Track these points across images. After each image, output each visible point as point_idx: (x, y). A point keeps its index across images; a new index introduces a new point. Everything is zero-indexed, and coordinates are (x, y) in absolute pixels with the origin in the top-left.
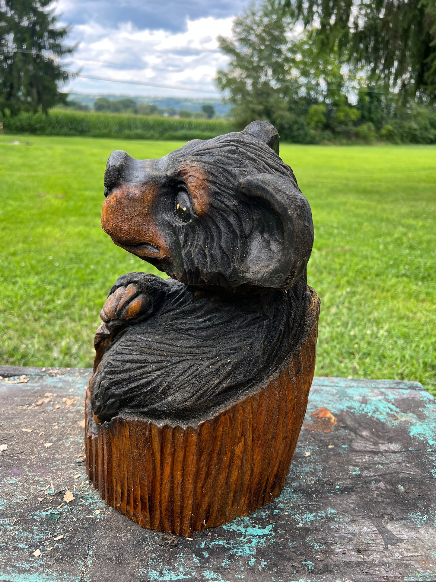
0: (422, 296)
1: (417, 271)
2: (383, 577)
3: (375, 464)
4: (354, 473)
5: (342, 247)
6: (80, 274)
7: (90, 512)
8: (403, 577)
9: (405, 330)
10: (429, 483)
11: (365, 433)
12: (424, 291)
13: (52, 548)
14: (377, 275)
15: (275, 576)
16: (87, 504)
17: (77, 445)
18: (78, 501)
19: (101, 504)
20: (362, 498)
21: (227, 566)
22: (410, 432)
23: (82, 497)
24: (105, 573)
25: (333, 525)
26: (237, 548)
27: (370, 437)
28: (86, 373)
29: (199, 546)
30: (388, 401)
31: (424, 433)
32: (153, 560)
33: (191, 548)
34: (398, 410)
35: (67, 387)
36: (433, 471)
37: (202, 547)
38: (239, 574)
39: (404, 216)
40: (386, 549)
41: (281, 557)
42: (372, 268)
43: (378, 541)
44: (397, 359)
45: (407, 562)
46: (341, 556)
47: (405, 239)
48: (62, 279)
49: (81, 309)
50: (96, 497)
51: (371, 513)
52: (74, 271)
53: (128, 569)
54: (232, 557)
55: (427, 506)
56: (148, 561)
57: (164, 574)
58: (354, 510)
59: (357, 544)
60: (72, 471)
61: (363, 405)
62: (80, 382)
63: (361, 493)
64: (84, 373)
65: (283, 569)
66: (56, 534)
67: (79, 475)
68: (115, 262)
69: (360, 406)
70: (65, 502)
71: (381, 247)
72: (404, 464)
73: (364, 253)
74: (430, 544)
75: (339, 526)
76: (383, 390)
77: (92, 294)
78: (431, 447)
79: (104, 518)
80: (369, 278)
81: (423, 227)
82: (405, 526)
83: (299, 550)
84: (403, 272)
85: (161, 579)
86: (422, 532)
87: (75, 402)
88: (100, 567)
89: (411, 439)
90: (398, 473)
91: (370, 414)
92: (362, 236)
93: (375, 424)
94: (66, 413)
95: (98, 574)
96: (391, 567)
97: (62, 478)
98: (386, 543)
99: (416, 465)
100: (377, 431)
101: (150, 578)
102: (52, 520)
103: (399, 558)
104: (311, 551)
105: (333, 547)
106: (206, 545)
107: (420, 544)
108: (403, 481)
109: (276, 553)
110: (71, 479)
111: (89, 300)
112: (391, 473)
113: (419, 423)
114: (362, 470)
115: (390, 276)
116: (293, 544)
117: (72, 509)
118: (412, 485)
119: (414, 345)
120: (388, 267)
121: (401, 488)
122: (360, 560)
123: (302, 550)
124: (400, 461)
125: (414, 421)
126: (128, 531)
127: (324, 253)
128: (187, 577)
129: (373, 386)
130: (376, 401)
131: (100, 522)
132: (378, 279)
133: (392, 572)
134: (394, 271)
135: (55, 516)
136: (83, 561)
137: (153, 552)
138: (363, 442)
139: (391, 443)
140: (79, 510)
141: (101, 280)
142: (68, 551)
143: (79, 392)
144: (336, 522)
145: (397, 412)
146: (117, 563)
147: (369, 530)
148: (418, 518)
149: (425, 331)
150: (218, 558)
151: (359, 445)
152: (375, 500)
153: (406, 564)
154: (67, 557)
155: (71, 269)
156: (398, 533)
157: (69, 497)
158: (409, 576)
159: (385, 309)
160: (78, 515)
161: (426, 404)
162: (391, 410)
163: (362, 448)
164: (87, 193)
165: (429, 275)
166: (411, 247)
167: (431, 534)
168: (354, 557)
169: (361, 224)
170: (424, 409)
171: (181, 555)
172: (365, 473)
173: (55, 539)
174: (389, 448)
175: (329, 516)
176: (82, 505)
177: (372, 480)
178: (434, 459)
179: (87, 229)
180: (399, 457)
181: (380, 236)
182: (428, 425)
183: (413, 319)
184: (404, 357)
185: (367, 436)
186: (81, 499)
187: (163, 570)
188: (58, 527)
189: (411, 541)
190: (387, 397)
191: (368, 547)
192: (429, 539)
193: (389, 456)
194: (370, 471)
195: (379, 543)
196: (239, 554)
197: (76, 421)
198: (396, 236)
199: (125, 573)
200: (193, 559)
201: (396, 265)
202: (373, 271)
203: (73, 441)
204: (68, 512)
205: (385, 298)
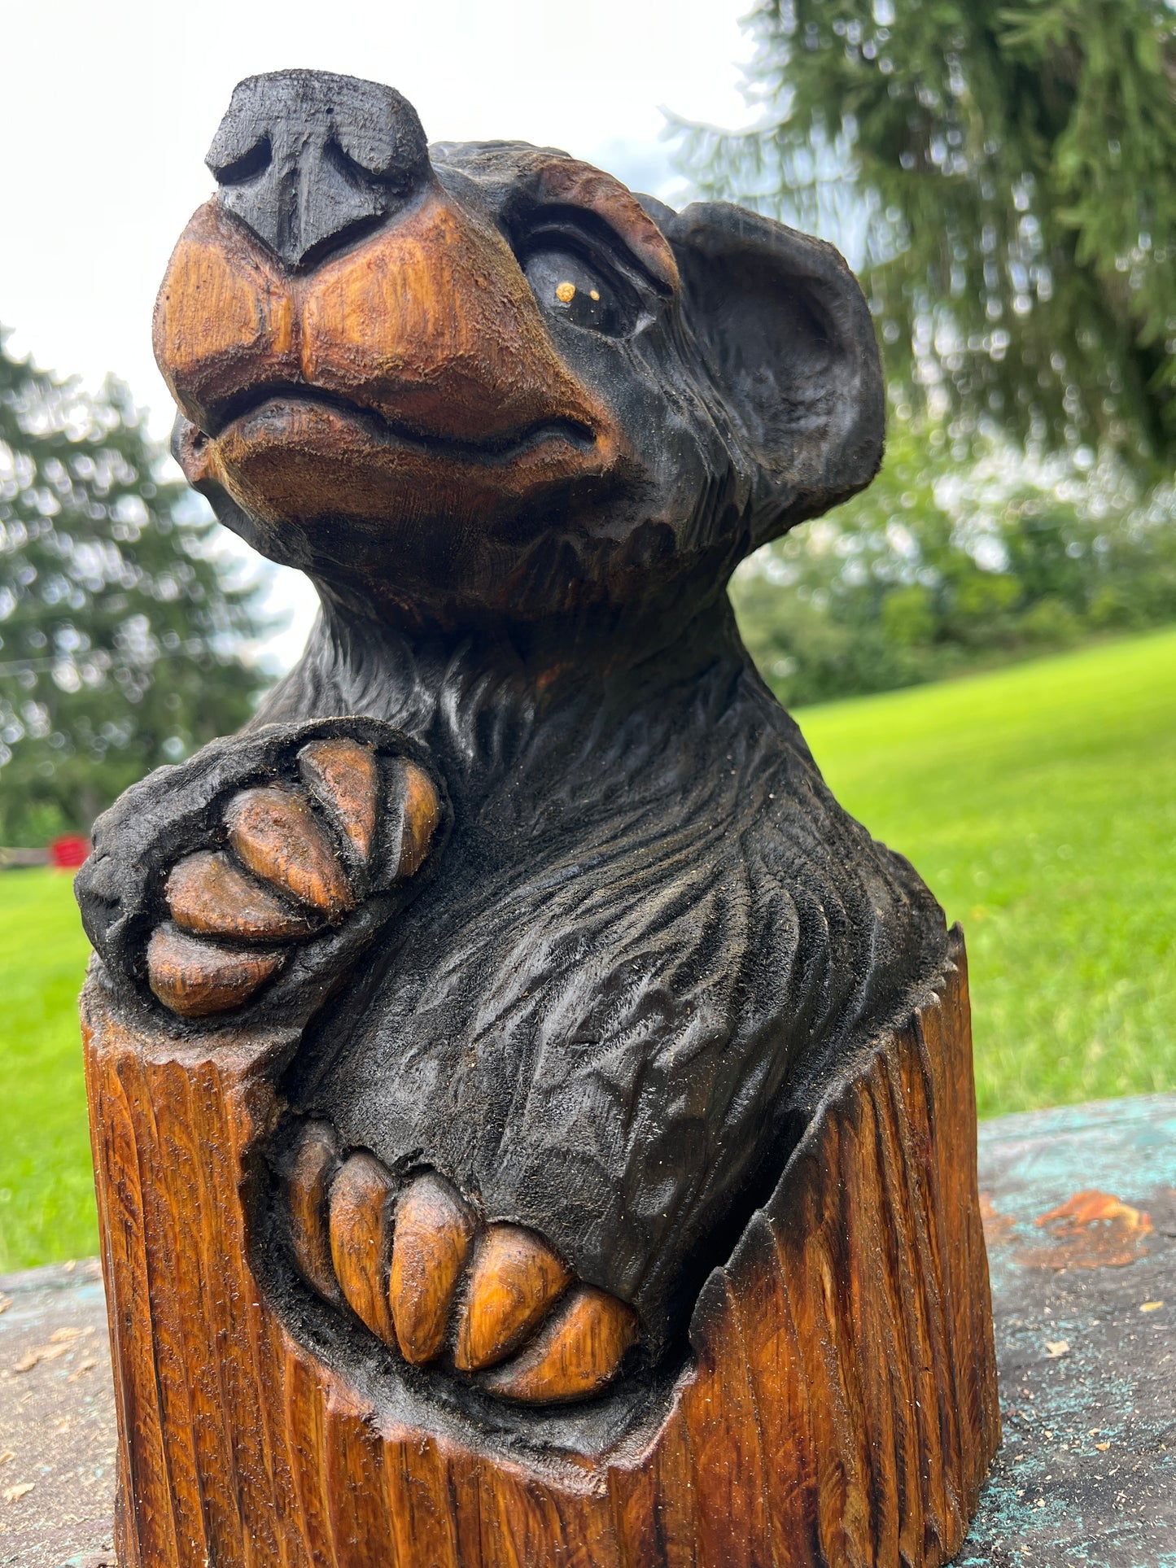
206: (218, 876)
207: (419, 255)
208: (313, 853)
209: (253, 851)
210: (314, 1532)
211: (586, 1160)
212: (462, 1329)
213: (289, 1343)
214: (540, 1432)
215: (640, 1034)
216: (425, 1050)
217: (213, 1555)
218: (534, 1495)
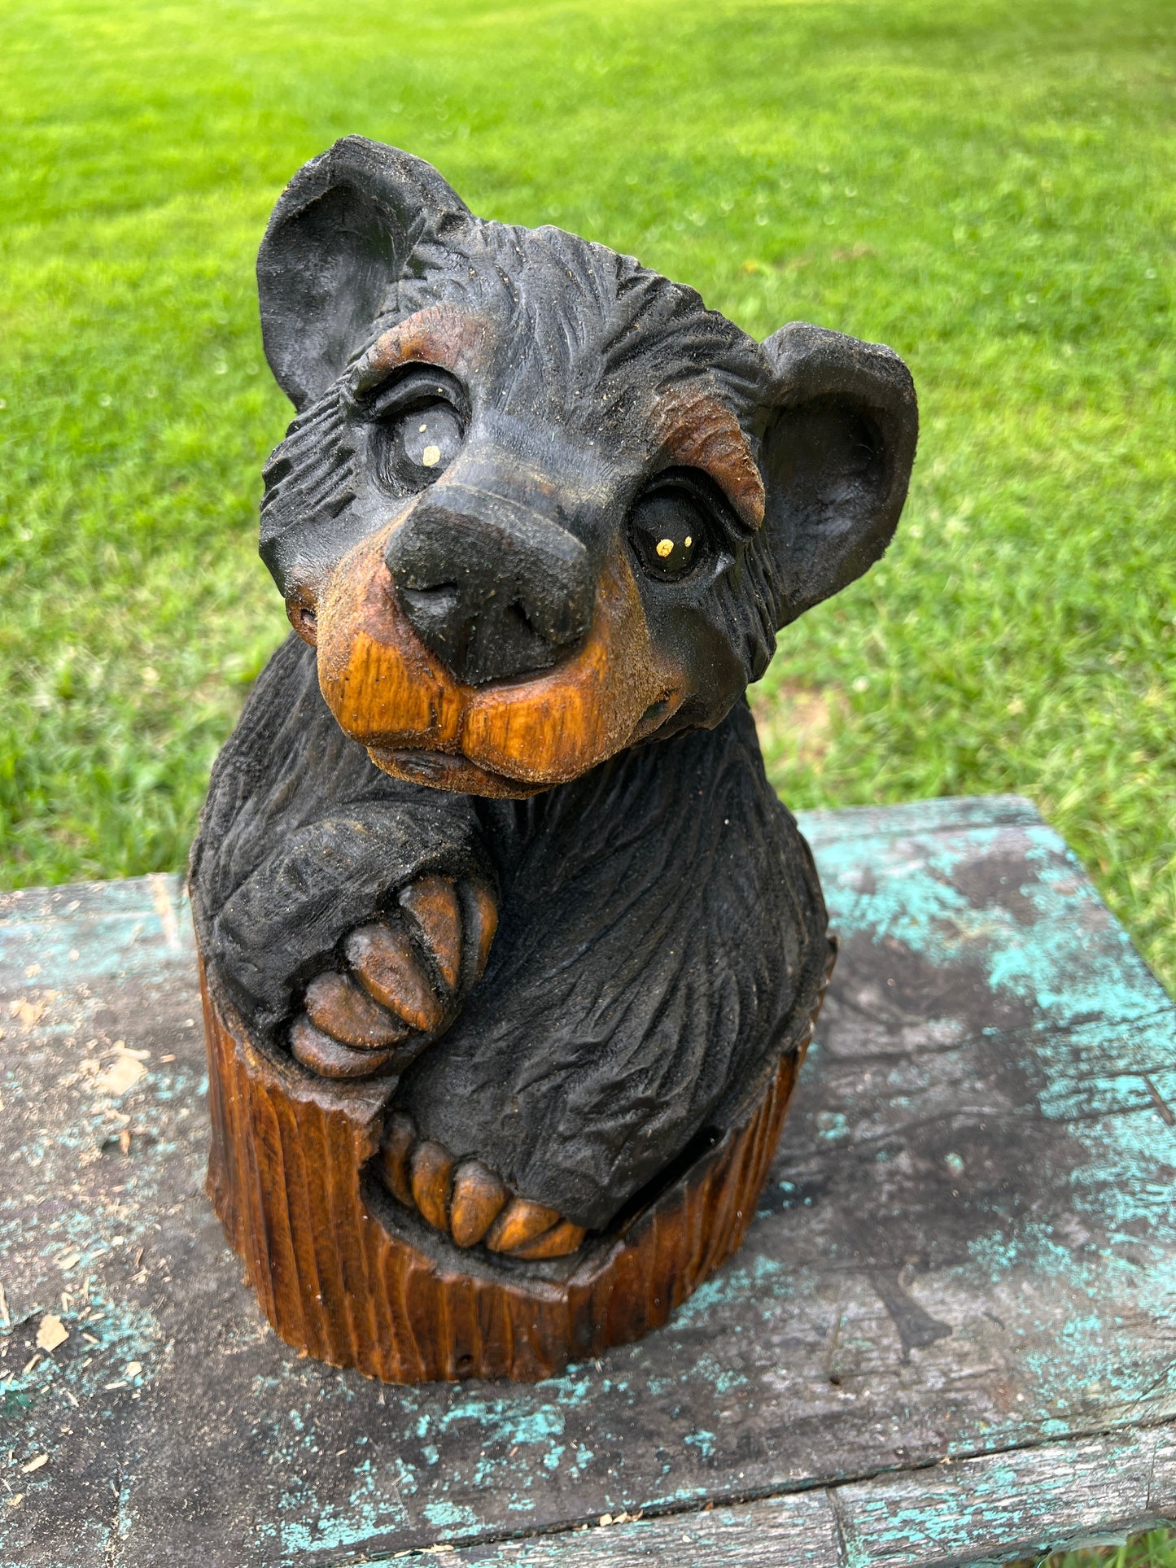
0: (1072, 393)
1: (1059, 310)
2: (895, 1452)
3: (889, 1096)
4: (831, 1134)
5: (844, 249)
6: (74, 432)
7: (115, 1372)
8: (945, 1443)
9: (1020, 511)
10: (1030, 1137)
11: (866, 997)
12: (1077, 372)
13: (20, 1497)
14: (946, 334)
15: (612, 1491)
16: (105, 1346)
17: (63, 1157)
18: (78, 1340)
19: (141, 1341)
20: (848, 1212)
21: (488, 1481)
22: (990, 973)
23: (88, 1330)
24: (168, 1551)
25: (770, 1312)
26: (514, 1421)
27: (881, 1009)
28: (69, 901)
29: (414, 1431)
30: (935, 874)
31: (1028, 971)
32: (291, 1492)
33: (392, 1441)
34: (961, 902)
35: (20, 961)
36: (1043, 1095)
37: (422, 1431)
38: (518, 1500)
39: (1030, 113)
40: (906, 1362)
41: (630, 1430)
42: (930, 311)
43: (885, 1342)
44: (991, 606)
45: (958, 1396)
46: (787, 1403)
47: (1030, 199)
48: (22, 453)
49: (94, 549)
50: (126, 1321)
51: (872, 1254)
52: (55, 421)
53: (229, 1532)
54: (499, 1451)
55: (1019, 1212)
56: (278, 1499)
57: (321, 1532)
58: (825, 1252)
59: (829, 1360)
60: (54, 1246)
61: (865, 899)
62: (55, 936)
63: (847, 1195)
64: (64, 903)
65: (633, 1468)
66: (26, 1454)
67: (75, 1258)
68: (172, 375)
69: (857, 904)
70: (42, 1351)
71: (960, 234)
72: (966, 1085)
73: (910, 263)
74: (1021, 1332)
75: (784, 1311)
76: (923, 839)
77: (119, 496)
78: (1044, 1014)
79: (153, 1385)
80: (922, 347)
81: (1087, 144)
82: (959, 1283)
83: (679, 1402)
84: (1019, 317)
85: (316, 1546)
86: (1003, 1296)
87: (48, 1010)
88: (152, 1535)
89: (992, 997)
90: (948, 1116)
91: (882, 929)
92: (902, 199)
93: (894, 959)
94: (23, 1054)
95: (150, 1556)
96: (915, 1418)
97: (28, 1273)
98: (907, 1345)
99: (1002, 1084)
100: (900, 985)
101: (286, 1547)
102: (15, 1412)
103: (939, 1385)
104: (709, 1397)
105: (767, 1378)
106: (430, 1424)
107: (994, 1336)
108: (960, 1141)
109: (616, 1420)
110: (54, 1274)
111: (112, 517)
112: (931, 1120)
113: (1018, 937)
114: (851, 1123)
115: (982, 334)
116: (662, 1386)
117: (63, 1369)
118: (985, 1149)
119: (1040, 555)
120: (979, 303)
121: (955, 1162)
122: (836, 1407)
123: (687, 1399)
124: (958, 1074)
125: (1004, 933)
126: (219, 1415)
127: (790, 273)
128: (385, 1530)
129: (895, 828)
130: (899, 880)
131: (143, 1399)
132: (944, 347)
133: (917, 1431)
134: (991, 317)
135: (19, 1398)
136: (108, 1524)
137: (290, 1469)
138: (856, 1027)
139: (937, 1018)
140: (85, 1370)
141: (138, 445)
142: (65, 1499)
143: (56, 971)
144: (776, 1298)
145: (958, 911)
146: (196, 1518)
147: (863, 1310)
148: (995, 1253)
149: (1073, 509)
150: (464, 1458)
151: (849, 1038)
152: (882, 1212)
153: (956, 1403)
154: (63, 1520)
155: (46, 415)
156: (940, 1307)
157: (51, 1334)
158: (961, 1440)
159: (966, 448)
160: (82, 1386)
161: (1040, 868)
162: (943, 905)
163: (857, 1049)
164: (56, 133)
165: (1096, 319)
166: (1048, 225)
167: (1027, 1299)
168: (821, 1401)
169: (899, 155)
170: (1034, 889)
171: (367, 1465)
172: (864, 1130)
173: (26, 1469)
174: (929, 1038)
175: (759, 1282)
176: (92, 1353)
177: (879, 1150)
178: (1048, 1052)
179: (74, 266)
180: (952, 1063)
181: (956, 193)
182: (1041, 941)
183: (1041, 469)
184: (1011, 594)
185: (871, 1005)
186: (86, 1336)
187: (318, 1518)
188: (31, 1431)
189: (974, 1330)
190: (933, 862)
191: (858, 1364)
192: (1019, 1316)
193: (926, 1063)
194: (874, 1122)
195: (887, 1349)
196: (520, 1437)
197: (55, 1077)
198: (1005, 187)
199: (219, 1546)
200: (397, 1474)
201: (1001, 295)
202: (935, 323)
203: (51, 1147)
204: (55, 1381)
205: (968, 410)
206: (347, 1000)
207: (578, 702)
208: (419, 994)
209: (373, 988)
210: (393, 1302)
211: (585, 1176)
212: (495, 1238)
213: (386, 1236)
214: (531, 1270)
215: (629, 1118)
216: (482, 1087)
217: (324, 1295)
218: (528, 1302)
